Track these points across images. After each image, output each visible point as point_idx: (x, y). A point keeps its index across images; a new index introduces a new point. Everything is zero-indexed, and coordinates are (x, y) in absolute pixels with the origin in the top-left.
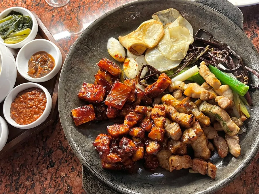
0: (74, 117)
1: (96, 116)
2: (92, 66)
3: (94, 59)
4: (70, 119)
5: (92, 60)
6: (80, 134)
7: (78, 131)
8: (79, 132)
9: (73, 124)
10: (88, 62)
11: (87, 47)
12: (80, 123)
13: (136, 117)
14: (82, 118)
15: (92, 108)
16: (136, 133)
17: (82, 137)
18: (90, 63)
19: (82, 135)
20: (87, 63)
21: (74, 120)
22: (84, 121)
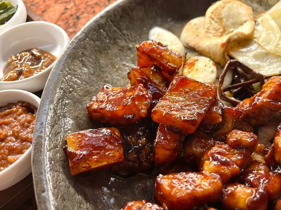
0: (71, 149)
1: (125, 153)
2: (124, 65)
3: (129, 54)
4: (58, 155)
5: (125, 54)
6: (79, 197)
7: (74, 187)
8: (76, 190)
9: (64, 168)
10: (116, 56)
11: (117, 30)
12: (83, 167)
13: (237, 157)
14: (91, 154)
15: (117, 134)
16: (242, 201)
17: (82, 206)
18: (121, 59)
19: (84, 202)
20: (114, 58)
21: (68, 156)
22: (95, 163)
